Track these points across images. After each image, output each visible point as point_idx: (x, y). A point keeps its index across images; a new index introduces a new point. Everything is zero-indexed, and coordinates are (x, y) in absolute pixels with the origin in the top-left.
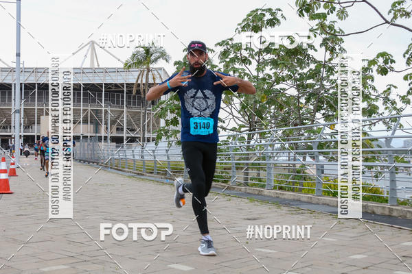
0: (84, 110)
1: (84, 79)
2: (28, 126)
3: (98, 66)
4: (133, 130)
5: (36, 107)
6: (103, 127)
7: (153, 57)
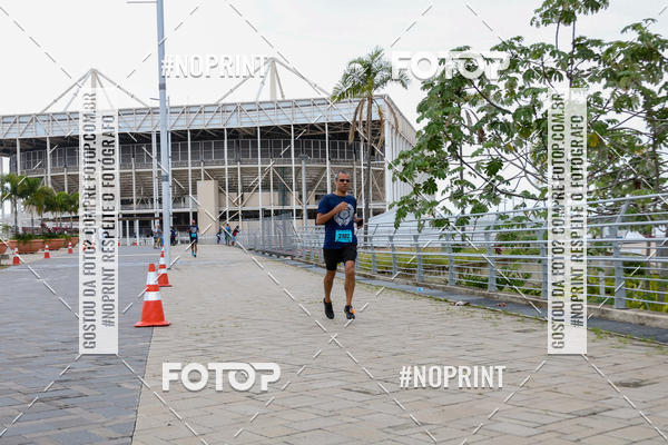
0: (264, 169)
1: (262, 119)
2: (179, 197)
5: (190, 168)
6: (294, 194)
7: (378, 78)
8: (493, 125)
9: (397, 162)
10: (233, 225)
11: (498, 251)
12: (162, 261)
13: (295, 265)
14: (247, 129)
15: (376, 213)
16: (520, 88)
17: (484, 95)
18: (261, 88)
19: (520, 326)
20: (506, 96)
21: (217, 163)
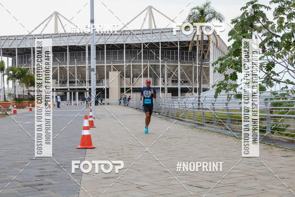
0: (145, 66)
1: (144, 39)
2: (98, 82)
3: (155, 27)
4: (186, 82)
5: (105, 65)
6: (161, 79)
7: (207, 17)
8: (271, 43)
9: (217, 62)
10: (128, 95)
11: (271, 112)
12: (91, 114)
13: (160, 117)
14: (136, 44)
15: (205, 90)
16: (286, 23)
17: (266, 27)
18: (144, 22)
19: (284, 153)
20: (278, 28)
21: (120, 62)
